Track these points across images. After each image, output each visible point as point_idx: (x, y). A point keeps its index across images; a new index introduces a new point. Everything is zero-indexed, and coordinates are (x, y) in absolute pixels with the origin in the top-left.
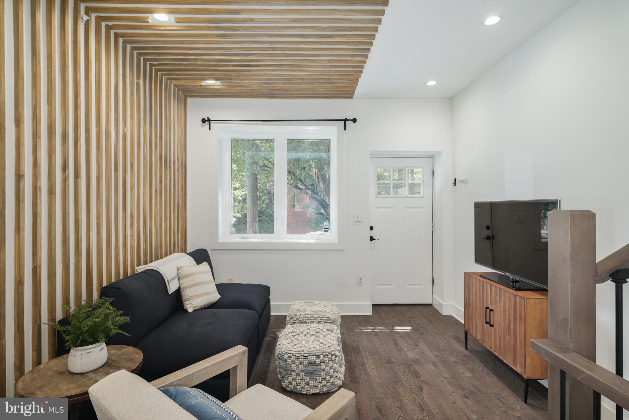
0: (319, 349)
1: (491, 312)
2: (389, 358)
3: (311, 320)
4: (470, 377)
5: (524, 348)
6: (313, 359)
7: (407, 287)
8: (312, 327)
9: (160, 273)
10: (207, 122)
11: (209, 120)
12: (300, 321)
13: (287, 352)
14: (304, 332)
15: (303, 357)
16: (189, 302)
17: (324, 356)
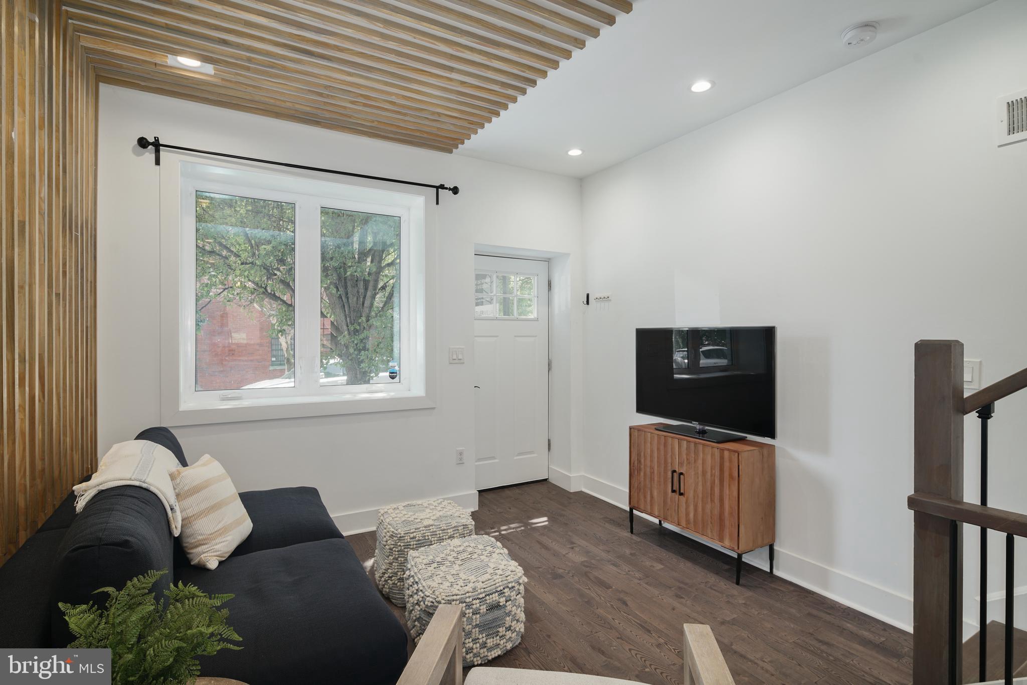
0: (500, 580)
1: (682, 476)
2: (552, 570)
3: (438, 536)
4: (662, 569)
5: (736, 516)
6: (494, 599)
7: (515, 458)
8: (455, 545)
9: (152, 492)
10: (150, 147)
11: (157, 145)
12: (419, 540)
13: (449, 598)
14: (450, 558)
15: (478, 601)
16: (206, 546)
17: (510, 589)
